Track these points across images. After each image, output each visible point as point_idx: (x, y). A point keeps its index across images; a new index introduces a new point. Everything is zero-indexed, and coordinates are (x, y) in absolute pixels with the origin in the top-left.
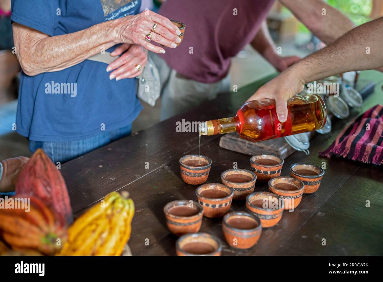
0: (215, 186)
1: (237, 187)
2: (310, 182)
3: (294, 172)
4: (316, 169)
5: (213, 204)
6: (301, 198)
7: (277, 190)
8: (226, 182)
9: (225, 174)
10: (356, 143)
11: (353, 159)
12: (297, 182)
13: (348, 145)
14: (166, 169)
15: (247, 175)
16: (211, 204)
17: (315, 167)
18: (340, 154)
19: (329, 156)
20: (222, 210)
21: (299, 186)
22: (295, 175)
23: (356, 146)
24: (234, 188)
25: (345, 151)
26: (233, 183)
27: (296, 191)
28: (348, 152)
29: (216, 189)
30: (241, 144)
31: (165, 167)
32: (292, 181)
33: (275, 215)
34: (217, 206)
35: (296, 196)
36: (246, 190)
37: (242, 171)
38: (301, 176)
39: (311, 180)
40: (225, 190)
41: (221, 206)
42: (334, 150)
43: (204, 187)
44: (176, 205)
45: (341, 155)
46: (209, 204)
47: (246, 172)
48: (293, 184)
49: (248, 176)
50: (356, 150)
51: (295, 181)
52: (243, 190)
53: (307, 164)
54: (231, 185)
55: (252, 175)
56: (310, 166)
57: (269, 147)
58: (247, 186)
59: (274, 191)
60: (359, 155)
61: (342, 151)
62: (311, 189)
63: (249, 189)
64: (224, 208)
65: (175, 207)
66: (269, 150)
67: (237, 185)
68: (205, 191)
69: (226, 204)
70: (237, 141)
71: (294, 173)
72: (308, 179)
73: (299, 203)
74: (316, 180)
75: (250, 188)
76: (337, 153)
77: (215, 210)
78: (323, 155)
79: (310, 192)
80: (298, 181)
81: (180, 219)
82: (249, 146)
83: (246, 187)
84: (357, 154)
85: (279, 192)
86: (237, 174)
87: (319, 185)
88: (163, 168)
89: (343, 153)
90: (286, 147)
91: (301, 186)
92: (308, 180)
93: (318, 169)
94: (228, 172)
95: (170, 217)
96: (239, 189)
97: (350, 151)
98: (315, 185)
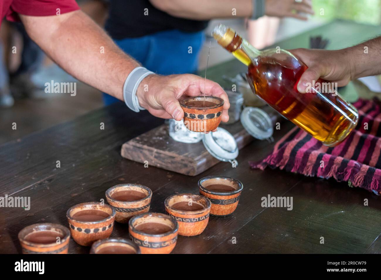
0: (94, 205)
1: (124, 207)
2: (222, 201)
3: (202, 187)
4: (234, 184)
5: (87, 228)
6: (207, 220)
7: (174, 211)
8: (111, 201)
9: (112, 190)
10: (297, 150)
11: (292, 171)
12: (203, 200)
13: (287, 153)
14: (44, 185)
15: (141, 191)
16: (83, 228)
17: (233, 181)
18: (275, 165)
19: (262, 168)
20: (99, 236)
21: (205, 205)
22: (203, 192)
23: (297, 154)
24: (121, 208)
25: (282, 161)
26: (119, 202)
27: (198, 212)
28: (286, 162)
29: (96, 209)
30: (147, 152)
31: (44, 182)
32: (197, 199)
33: (164, 242)
34: (92, 231)
35: (199, 218)
36: (136, 211)
37: (136, 187)
38: (210, 192)
39: (223, 198)
40: (107, 210)
41: (96, 230)
42: (268, 160)
43: (80, 207)
44: (37, 229)
45: (277, 166)
46: (81, 228)
47: (141, 188)
48: (198, 203)
49: (143, 193)
50: (296, 160)
51: (201, 200)
52: (132, 211)
53: (223, 177)
54: (117, 204)
55: (147, 191)
56: (226, 179)
57: (182, 157)
58: (137, 205)
59: (170, 212)
60: (300, 166)
61: (279, 161)
62: (224, 210)
63: (140, 210)
64: (101, 233)
65: (35, 232)
66: (182, 160)
67: (124, 205)
68: (81, 211)
69: (104, 229)
70: (142, 149)
71: (202, 189)
72: (219, 196)
73: (205, 227)
74: (230, 197)
75: (141, 207)
76: (272, 163)
77: (89, 237)
78: (255, 167)
79: (224, 214)
80: (205, 199)
81: (36, 247)
82: (157, 155)
83: (135, 207)
84: (297, 164)
85: (175, 213)
86: (128, 191)
87: (236, 204)
88: (40, 184)
89: (280, 163)
90: (204, 157)
91: (206, 205)
92: (219, 198)
93: (236, 183)
94: (117, 188)
95: (24, 244)
96: (126, 209)
97: (289, 160)
98: (229, 205)
